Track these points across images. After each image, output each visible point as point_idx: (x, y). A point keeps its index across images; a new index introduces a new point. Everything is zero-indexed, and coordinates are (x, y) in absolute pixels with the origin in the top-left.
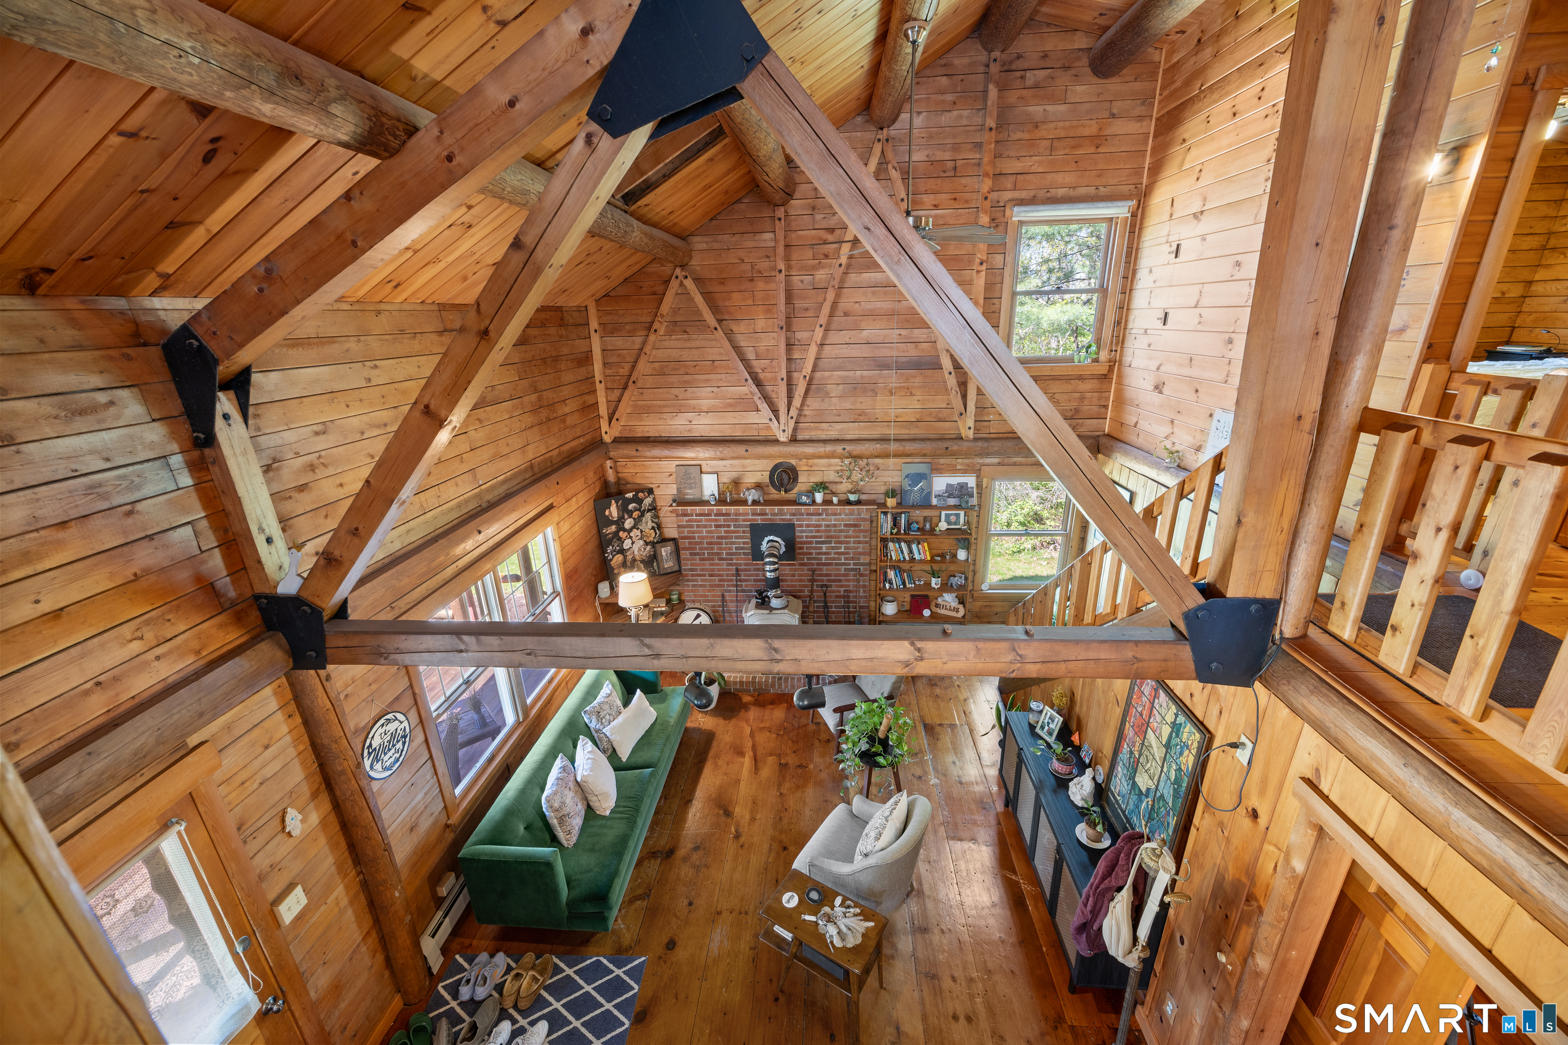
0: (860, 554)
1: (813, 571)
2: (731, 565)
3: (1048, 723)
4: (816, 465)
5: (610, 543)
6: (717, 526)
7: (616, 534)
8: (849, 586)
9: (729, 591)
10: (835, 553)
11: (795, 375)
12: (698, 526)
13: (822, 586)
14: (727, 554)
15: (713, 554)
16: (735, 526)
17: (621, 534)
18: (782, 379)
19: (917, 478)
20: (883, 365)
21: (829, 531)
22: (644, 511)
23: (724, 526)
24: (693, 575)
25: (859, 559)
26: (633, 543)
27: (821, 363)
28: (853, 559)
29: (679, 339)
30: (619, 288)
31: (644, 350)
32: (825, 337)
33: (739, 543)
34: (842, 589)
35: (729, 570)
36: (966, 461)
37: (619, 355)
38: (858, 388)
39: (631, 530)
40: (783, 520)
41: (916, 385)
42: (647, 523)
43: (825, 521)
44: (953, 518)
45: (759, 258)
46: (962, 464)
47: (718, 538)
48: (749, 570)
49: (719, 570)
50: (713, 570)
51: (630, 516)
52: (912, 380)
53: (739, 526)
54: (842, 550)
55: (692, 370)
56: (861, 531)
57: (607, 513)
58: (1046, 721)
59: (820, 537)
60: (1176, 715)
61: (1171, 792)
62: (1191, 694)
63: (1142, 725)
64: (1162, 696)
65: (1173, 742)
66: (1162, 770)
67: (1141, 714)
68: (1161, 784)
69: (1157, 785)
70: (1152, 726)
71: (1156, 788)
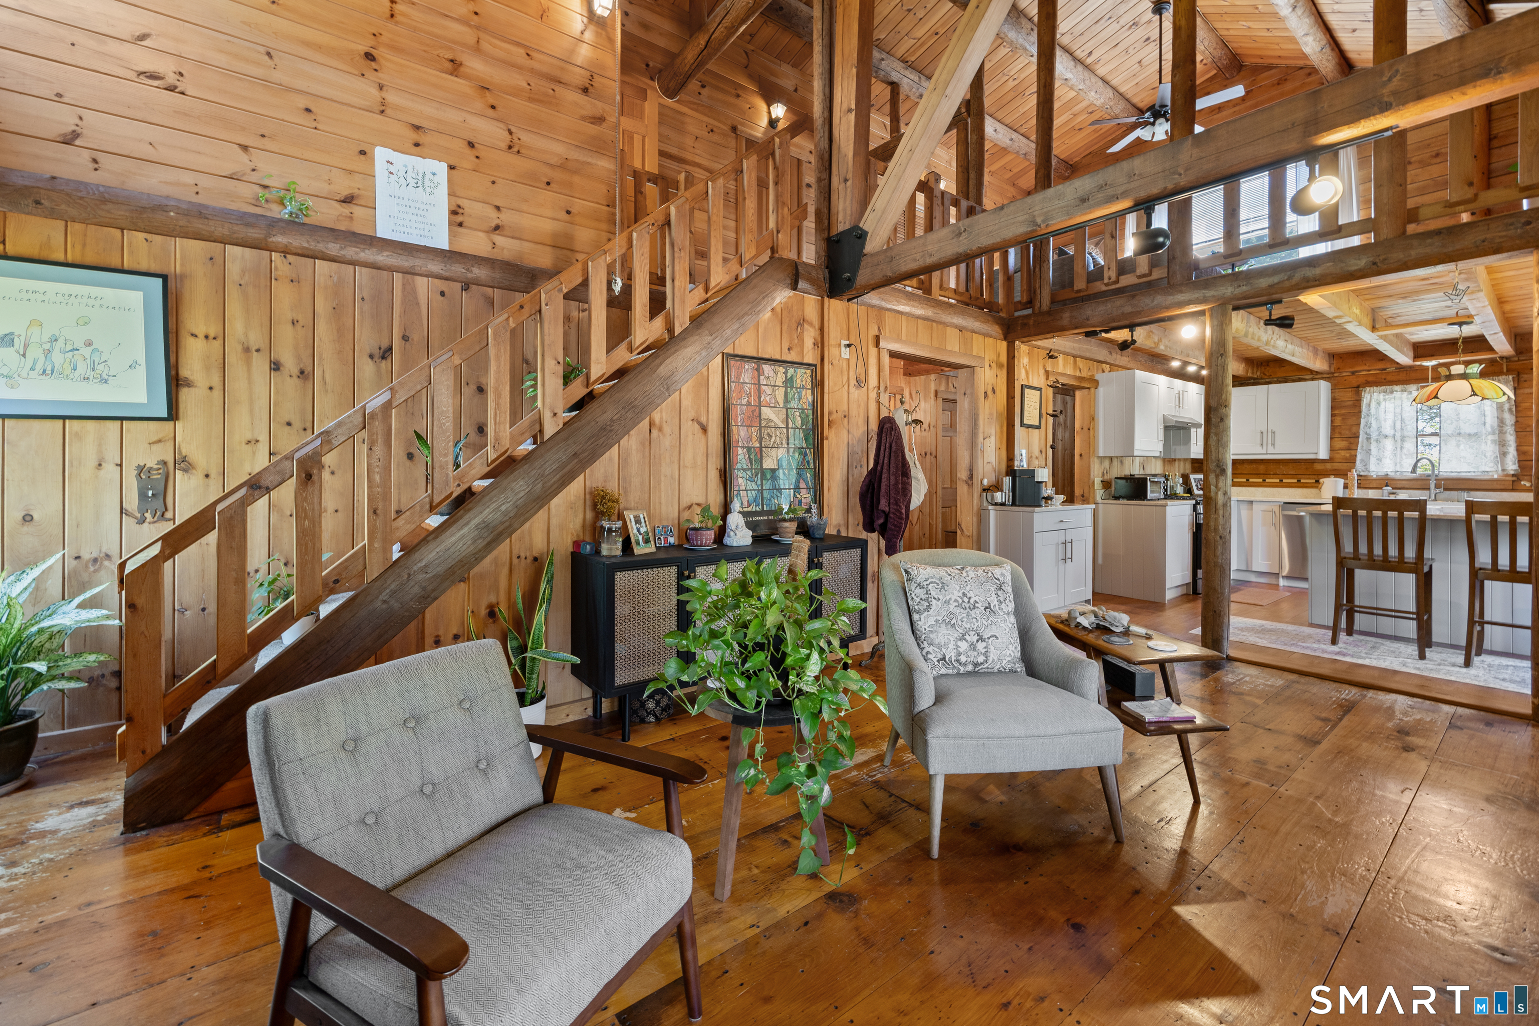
60: (786, 373)
61: (802, 435)
62: (789, 349)
63: (753, 411)
64: (767, 369)
65: (790, 396)
66: (787, 428)
67: (749, 404)
68: (791, 440)
69: (788, 444)
70: (764, 403)
71: (788, 448)
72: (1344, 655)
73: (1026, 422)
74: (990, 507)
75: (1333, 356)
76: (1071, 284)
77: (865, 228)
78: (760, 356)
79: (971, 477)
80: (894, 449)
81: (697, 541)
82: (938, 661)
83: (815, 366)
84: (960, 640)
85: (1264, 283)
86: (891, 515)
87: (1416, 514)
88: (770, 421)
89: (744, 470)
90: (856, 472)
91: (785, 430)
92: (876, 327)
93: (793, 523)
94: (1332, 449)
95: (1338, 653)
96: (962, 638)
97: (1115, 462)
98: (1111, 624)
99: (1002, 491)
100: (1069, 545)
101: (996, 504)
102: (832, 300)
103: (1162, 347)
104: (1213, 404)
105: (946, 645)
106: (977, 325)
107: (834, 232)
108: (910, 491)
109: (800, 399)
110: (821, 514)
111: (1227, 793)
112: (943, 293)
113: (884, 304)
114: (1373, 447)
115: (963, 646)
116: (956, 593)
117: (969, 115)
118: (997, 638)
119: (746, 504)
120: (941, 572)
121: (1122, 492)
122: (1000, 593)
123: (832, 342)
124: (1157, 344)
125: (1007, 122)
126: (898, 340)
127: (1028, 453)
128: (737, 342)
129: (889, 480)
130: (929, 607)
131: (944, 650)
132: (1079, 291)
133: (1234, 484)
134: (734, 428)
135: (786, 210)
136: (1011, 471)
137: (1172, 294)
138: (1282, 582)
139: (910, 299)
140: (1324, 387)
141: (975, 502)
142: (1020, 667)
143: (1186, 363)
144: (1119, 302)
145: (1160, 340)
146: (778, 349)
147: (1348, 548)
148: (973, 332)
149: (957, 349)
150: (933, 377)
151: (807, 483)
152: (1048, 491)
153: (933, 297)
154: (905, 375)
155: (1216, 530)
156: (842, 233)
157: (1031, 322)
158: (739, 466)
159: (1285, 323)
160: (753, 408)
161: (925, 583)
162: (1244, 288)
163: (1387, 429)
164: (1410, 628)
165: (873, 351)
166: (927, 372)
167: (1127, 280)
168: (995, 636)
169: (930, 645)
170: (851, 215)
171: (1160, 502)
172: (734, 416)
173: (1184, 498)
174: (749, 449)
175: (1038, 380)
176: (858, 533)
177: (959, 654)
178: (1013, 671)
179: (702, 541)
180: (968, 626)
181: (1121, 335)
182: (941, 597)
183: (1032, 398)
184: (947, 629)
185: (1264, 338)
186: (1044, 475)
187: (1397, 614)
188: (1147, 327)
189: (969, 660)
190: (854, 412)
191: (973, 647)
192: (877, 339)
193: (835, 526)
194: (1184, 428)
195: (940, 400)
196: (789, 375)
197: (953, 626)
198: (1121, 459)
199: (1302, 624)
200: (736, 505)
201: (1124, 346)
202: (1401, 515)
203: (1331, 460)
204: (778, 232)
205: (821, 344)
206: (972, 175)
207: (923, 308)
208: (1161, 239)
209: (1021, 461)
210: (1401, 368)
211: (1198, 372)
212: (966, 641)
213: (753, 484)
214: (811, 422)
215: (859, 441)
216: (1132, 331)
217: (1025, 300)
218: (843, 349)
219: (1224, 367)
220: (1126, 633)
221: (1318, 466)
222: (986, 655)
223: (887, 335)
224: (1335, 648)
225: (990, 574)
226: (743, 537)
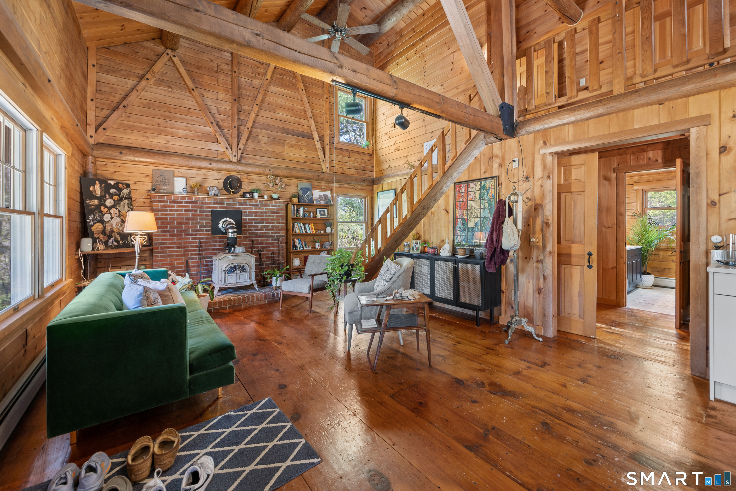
0: (280, 230)
1: (252, 241)
2: (195, 239)
3: (415, 246)
4: (252, 179)
5: (92, 212)
6: (186, 211)
7: (98, 207)
8: (274, 250)
9: (193, 259)
10: (266, 230)
11: (242, 128)
12: (171, 210)
13: (258, 251)
14: (193, 231)
15: (181, 231)
16: (200, 211)
17: (102, 208)
18: (235, 127)
19: (306, 190)
20: (286, 131)
21: (263, 216)
22: (122, 197)
23: (192, 211)
24: (162, 248)
25: (279, 233)
26: (112, 218)
27: (256, 125)
28: (276, 233)
29: (165, 90)
30: (119, 47)
31: (137, 88)
32: (258, 112)
33: (203, 223)
34: (270, 252)
35: (193, 242)
36: (326, 185)
37: (112, 88)
38: (274, 141)
39: (110, 208)
40: (234, 208)
41: (303, 145)
42: (124, 206)
43: (260, 209)
44: (322, 213)
45: (222, 63)
46: (324, 186)
47: (187, 219)
48: (209, 242)
49: (185, 243)
50: (180, 243)
51: (111, 198)
52: (301, 142)
53: (204, 211)
54: (270, 228)
55: (173, 110)
56: (280, 216)
57: (91, 189)
58: (414, 246)
59: (257, 219)
61: (489, 212)
62: (484, 172)
63: (465, 204)
64: (472, 184)
65: (483, 194)
66: (481, 209)
67: (463, 201)
68: (482, 214)
69: (480, 216)
70: (470, 199)
71: (480, 218)
78: (469, 180)
83: (498, 176)
88: (472, 206)
89: (460, 227)
91: (479, 210)
92: (542, 142)
102: (507, 141)
109: (488, 194)
119: (460, 241)
128: (460, 177)
134: (456, 211)
146: (479, 174)
158: (458, 226)
160: (465, 202)
165: (539, 157)
174: (463, 219)
192: (540, 150)
196: (482, 185)
213: (464, 233)
215: (526, 211)
218: (513, 163)
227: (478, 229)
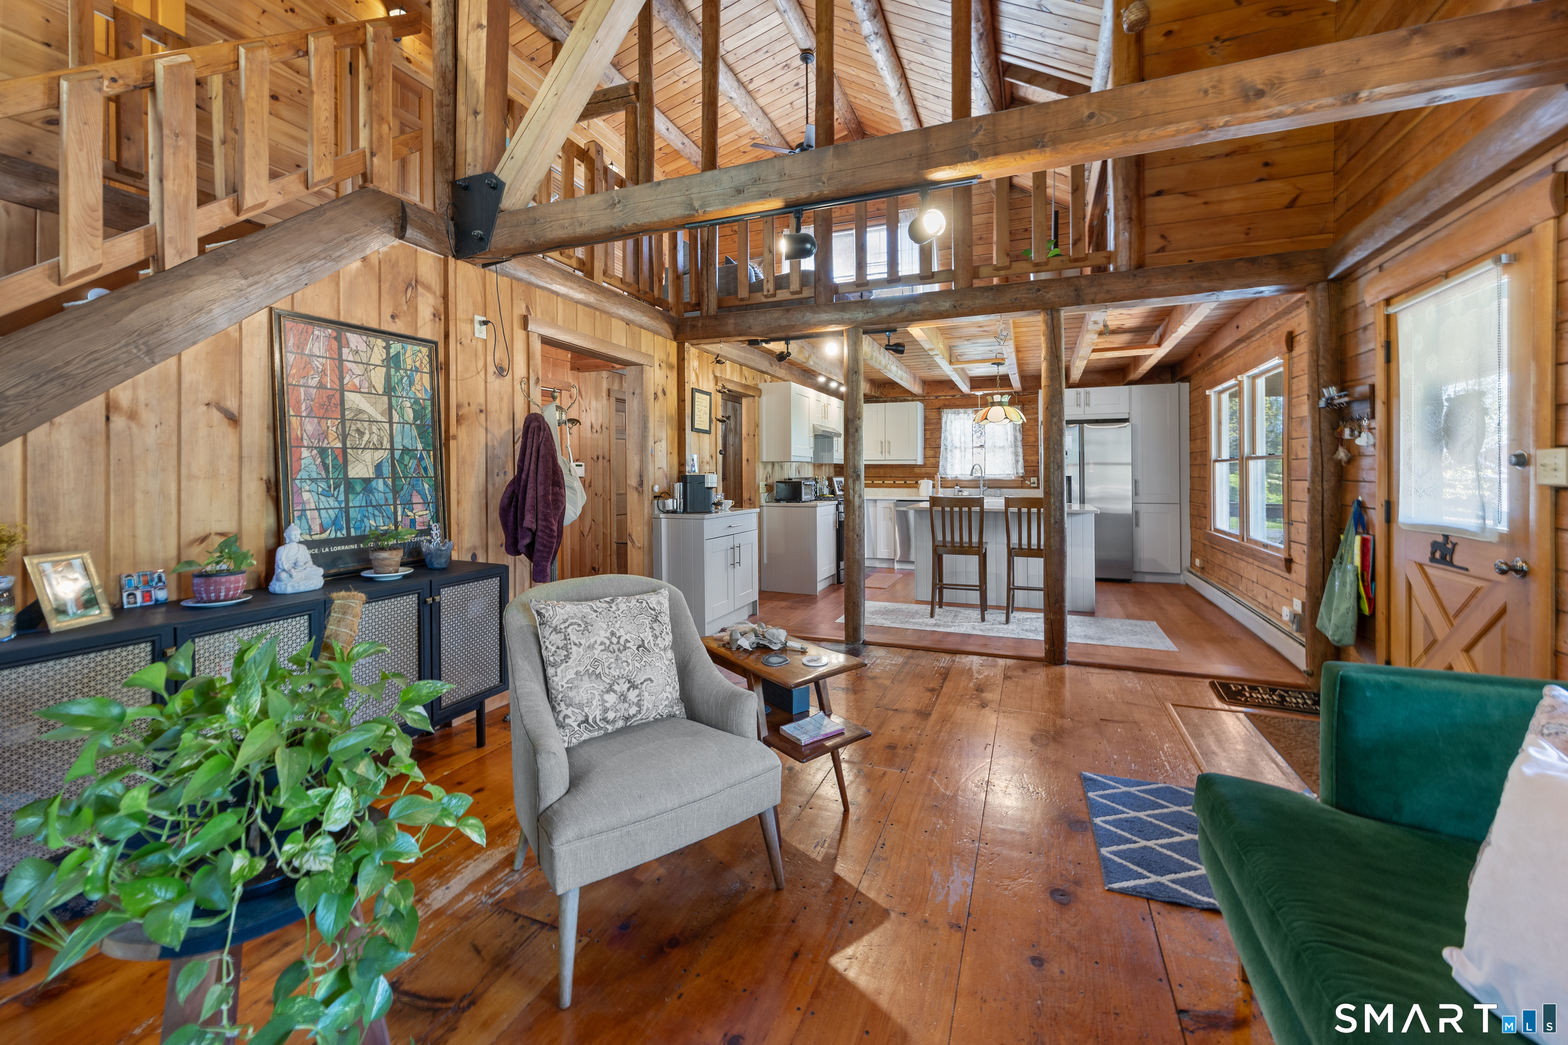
60: (387, 348)
61: (415, 433)
62: (393, 317)
63: (330, 398)
64: (354, 339)
65: (395, 380)
66: (391, 423)
67: (321, 386)
68: (397, 439)
69: (392, 442)
70: (350, 386)
71: (392, 449)
72: (939, 626)
73: (696, 426)
74: (662, 516)
75: (926, 383)
76: (736, 292)
77: (503, 177)
78: (342, 319)
79: (641, 484)
80: (542, 453)
81: (208, 592)
82: (579, 726)
83: (436, 343)
84: (608, 692)
85: (885, 312)
86: (539, 533)
87: (978, 509)
88: (361, 411)
89: (313, 480)
90: (498, 480)
91: (387, 426)
92: (524, 306)
93: (395, 552)
94: (925, 457)
95: (935, 625)
96: (610, 690)
97: (777, 467)
98: (770, 642)
99: (673, 498)
100: (737, 550)
101: (668, 512)
102: (459, 262)
103: (811, 363)
104: (850, 416)
105: (589, 703)
106: (645, 320)
107: (460, 175)
108: (564, 503)
109: (411, 384)
110: (446, 534)
111: (869, 790)
112: (607, 280)
113: (534, 279)
114: (949, 455)
115: (611, 699)
116: (603, 633)
117: (638, 99)
118: (652, 681)
119: (317, 528)
120: (584, 608)
121: (782, 495)
122: (655, 625)
123: (460, 315)
124: (808, 359)
125: (680, 125)
126: (553, 324)
127: (699, 458)
128: (298, 296)
129: (536, 489)
130: (567, 657)
131: (586, 710)
132: (742, 300)
133: (867, 486)
134: (293, 419)
135: (385, 128)
136: (682, 477)
137: (818, 313)
138: (897, 566)
139: (567, 279)
140: (919, 406)
141: (646, 510)
142: (679, 710)
143: (829, 380)
144: (777, 314)
145: (810, 356)
146: (376, 314)
147: (940, 537)
148: (641, 327)
149: (624, 344)
150: (605, 374)
151: (424, 496)
152: (718, 496)
153: (595, 281)
154: (572, 369)
155: (854, 529)
156: (471, 178)
157: (700, 325)
158: (303, 474)
159: (897, 349)
160: (331, 393)
161: (563, 626)
162: (871, 315)
163: (957, 444)
164: (974, 597)
165: (519, 334)
166: (597, 368)
167: (783, 295)
168: (650, 679)
169: (568, 706)
170: (484, 158)
171: (813, 503)
172: (292, 402)
173: (829, 499)
174: (323, 452)
175: (708, 384)
176: (497, 556)
177: (606, 710)
178: (672, 716)
179: (218, 592)
180: (616, 673)
181: (778, 347)
182: (583, 642)
183: (702, 402)
184: (591, 682)
185: (884, 362)
186: (713, 480)
187: (968, 588)
188: (799, 342)
189: (619, 715)
190: (494, 405)
191: (623, 698)
192: (525, 321)
193: (469, 549)
194: (828, 437)
195: (613, 400)
196: (393, 352)
197: (598, 676)
198: (781, 464)
199: (911, 602)
200: (294, 532)
201: (782, 357)
202: (970, 509)
203: (924, 466)
204: (373, 154)
205: (444, 315)
206: (642, 164)
207: (582, 292)
208: (808, 246)
209: (693, 466)
210: (964, 396)
211: (838, 389)
212: (615, 692)
213: (331, 500)
214: (429, 416)
215: (501, 442)
216: (787, 344)
217: (694, 302)
218: (477, 326)
219: (858, 385)
220: (784, 649)
221: (917, 470)
222: (639, 705)
223: (539, 316)
224: (932, 621)
225: (644, 604)
226: (307, 578)
227: (385, 484)
